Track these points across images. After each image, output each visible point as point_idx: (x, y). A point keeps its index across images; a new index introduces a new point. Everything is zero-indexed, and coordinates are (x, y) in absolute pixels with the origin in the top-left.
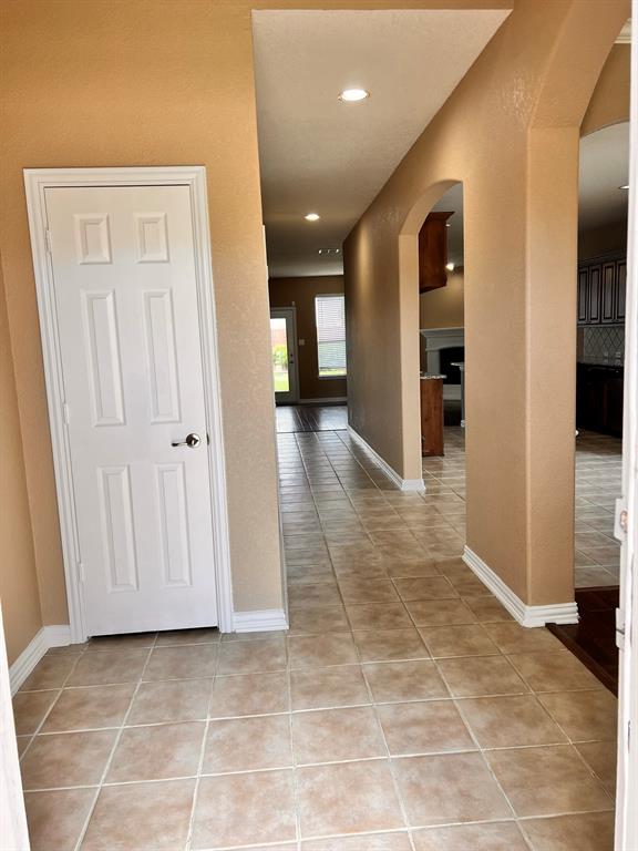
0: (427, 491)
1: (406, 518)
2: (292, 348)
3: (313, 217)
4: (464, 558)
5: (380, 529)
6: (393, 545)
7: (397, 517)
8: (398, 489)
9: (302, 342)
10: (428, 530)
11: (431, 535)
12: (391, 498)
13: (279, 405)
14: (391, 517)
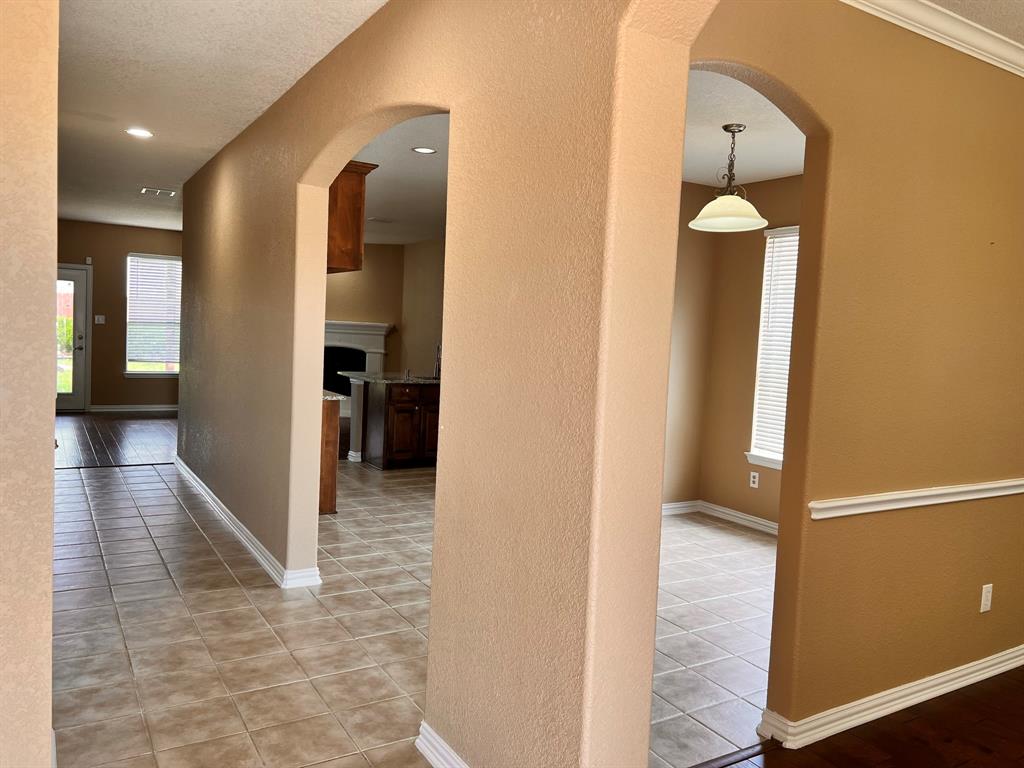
0: (326, 587)
1: (299, 654)
2: (82, 327)
3: (140, 133)
4: (421, 743)
5: (257, 686)
6: (287, 726)
7: (282, 651)
8: (276, 586)
9: (100, 319)
10: (342, 680)
11: (351, 690)
12: (267, 607)
13: (60, 413)
14: (272, 652)
